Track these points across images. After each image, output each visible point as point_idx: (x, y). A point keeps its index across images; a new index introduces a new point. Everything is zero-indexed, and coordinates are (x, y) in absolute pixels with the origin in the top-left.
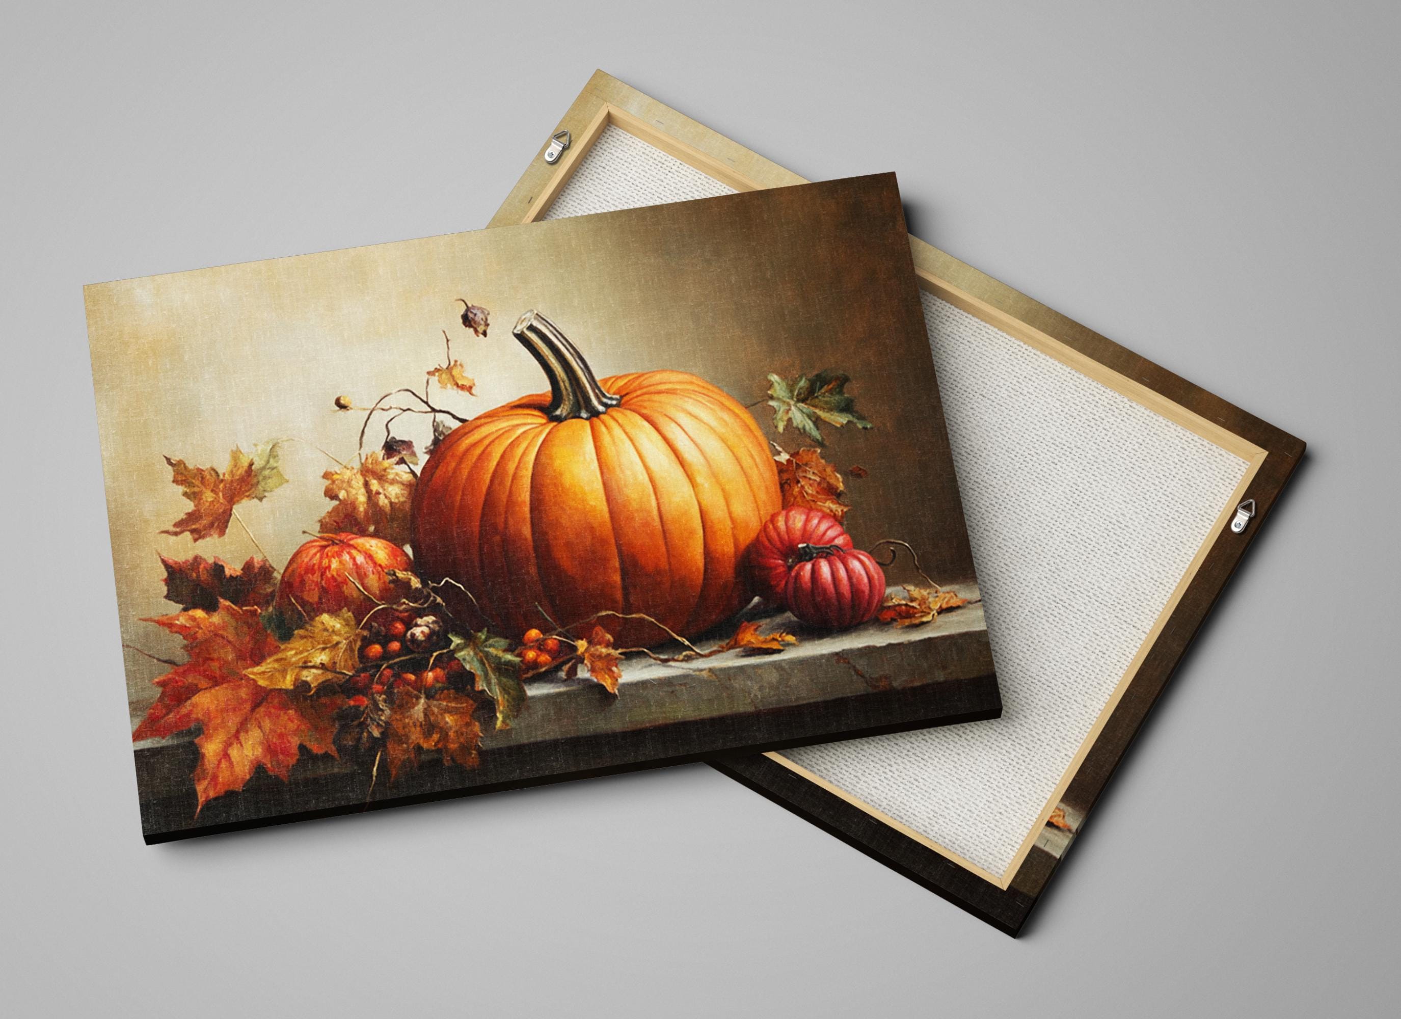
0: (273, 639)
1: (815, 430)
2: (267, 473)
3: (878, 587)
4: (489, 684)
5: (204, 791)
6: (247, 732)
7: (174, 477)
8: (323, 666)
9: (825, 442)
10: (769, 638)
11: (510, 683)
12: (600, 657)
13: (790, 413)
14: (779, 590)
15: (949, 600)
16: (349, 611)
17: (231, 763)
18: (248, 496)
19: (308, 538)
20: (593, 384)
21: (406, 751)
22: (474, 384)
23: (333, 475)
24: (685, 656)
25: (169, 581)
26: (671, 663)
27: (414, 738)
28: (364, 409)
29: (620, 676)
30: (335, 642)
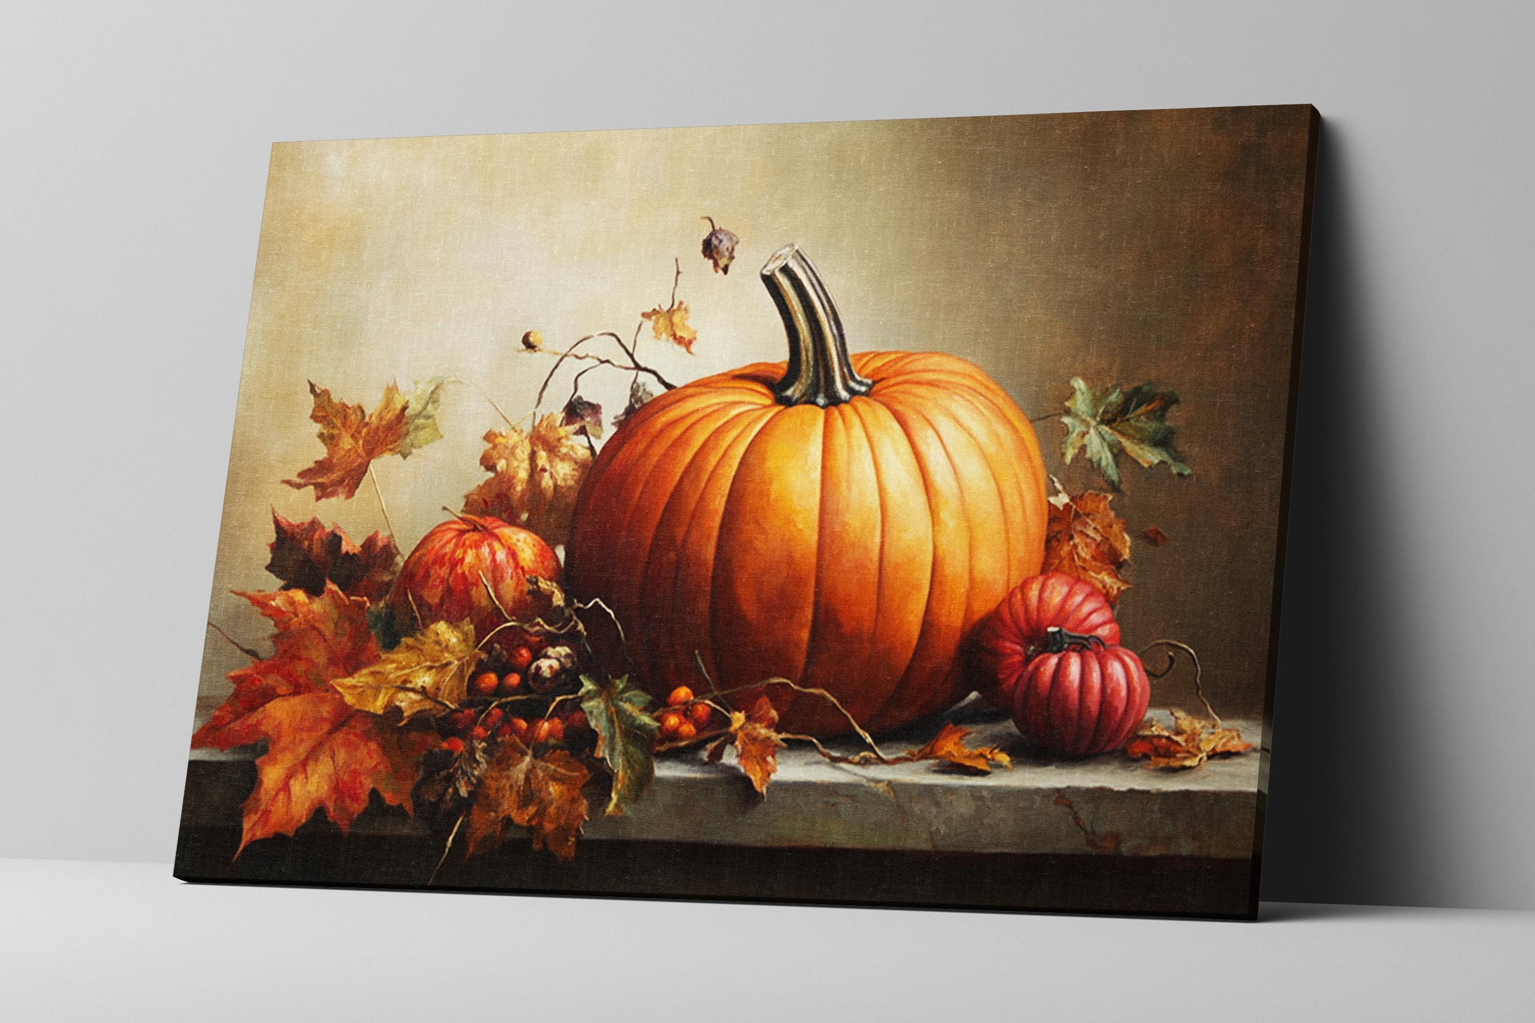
0: (374, 645)
1: (1114, 467)
2: (420, 421)
3: (1137, 707)
4: (612, 750)
5: (250, 829)
6: (317, 760)
7: (314, 410)
8: (423, 691)
9: (1122, 487)
10: (976, 752)
11: (638, 755)
12: (754, 739)
13: (1087, 437)
14: (1006, 687)
15: (1228, 741)
16: (472, 623)
17: (290, 799)
18: (390, 450)
19: (447, 517)
20: (842, 357)
21: (493, 822)
22: (695, 338)
23: (496, 437)
24: (862, 758)
25: (276, 548)
26: (841, 765)
27: (506, 806)
28: (556, 354)
29: (774, 771)
30: (444, 662)
